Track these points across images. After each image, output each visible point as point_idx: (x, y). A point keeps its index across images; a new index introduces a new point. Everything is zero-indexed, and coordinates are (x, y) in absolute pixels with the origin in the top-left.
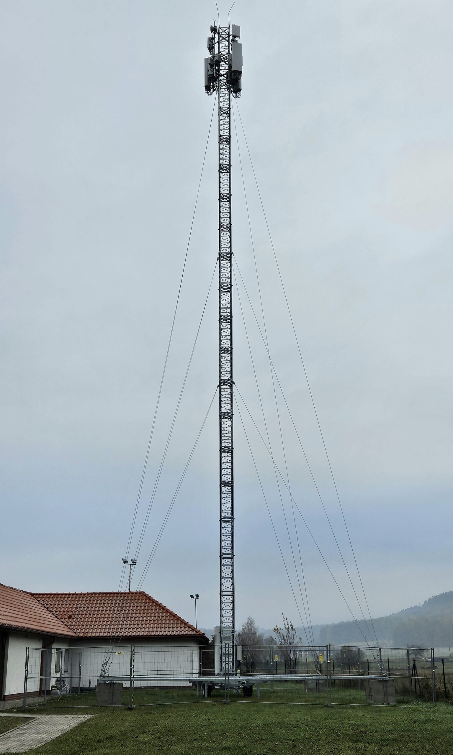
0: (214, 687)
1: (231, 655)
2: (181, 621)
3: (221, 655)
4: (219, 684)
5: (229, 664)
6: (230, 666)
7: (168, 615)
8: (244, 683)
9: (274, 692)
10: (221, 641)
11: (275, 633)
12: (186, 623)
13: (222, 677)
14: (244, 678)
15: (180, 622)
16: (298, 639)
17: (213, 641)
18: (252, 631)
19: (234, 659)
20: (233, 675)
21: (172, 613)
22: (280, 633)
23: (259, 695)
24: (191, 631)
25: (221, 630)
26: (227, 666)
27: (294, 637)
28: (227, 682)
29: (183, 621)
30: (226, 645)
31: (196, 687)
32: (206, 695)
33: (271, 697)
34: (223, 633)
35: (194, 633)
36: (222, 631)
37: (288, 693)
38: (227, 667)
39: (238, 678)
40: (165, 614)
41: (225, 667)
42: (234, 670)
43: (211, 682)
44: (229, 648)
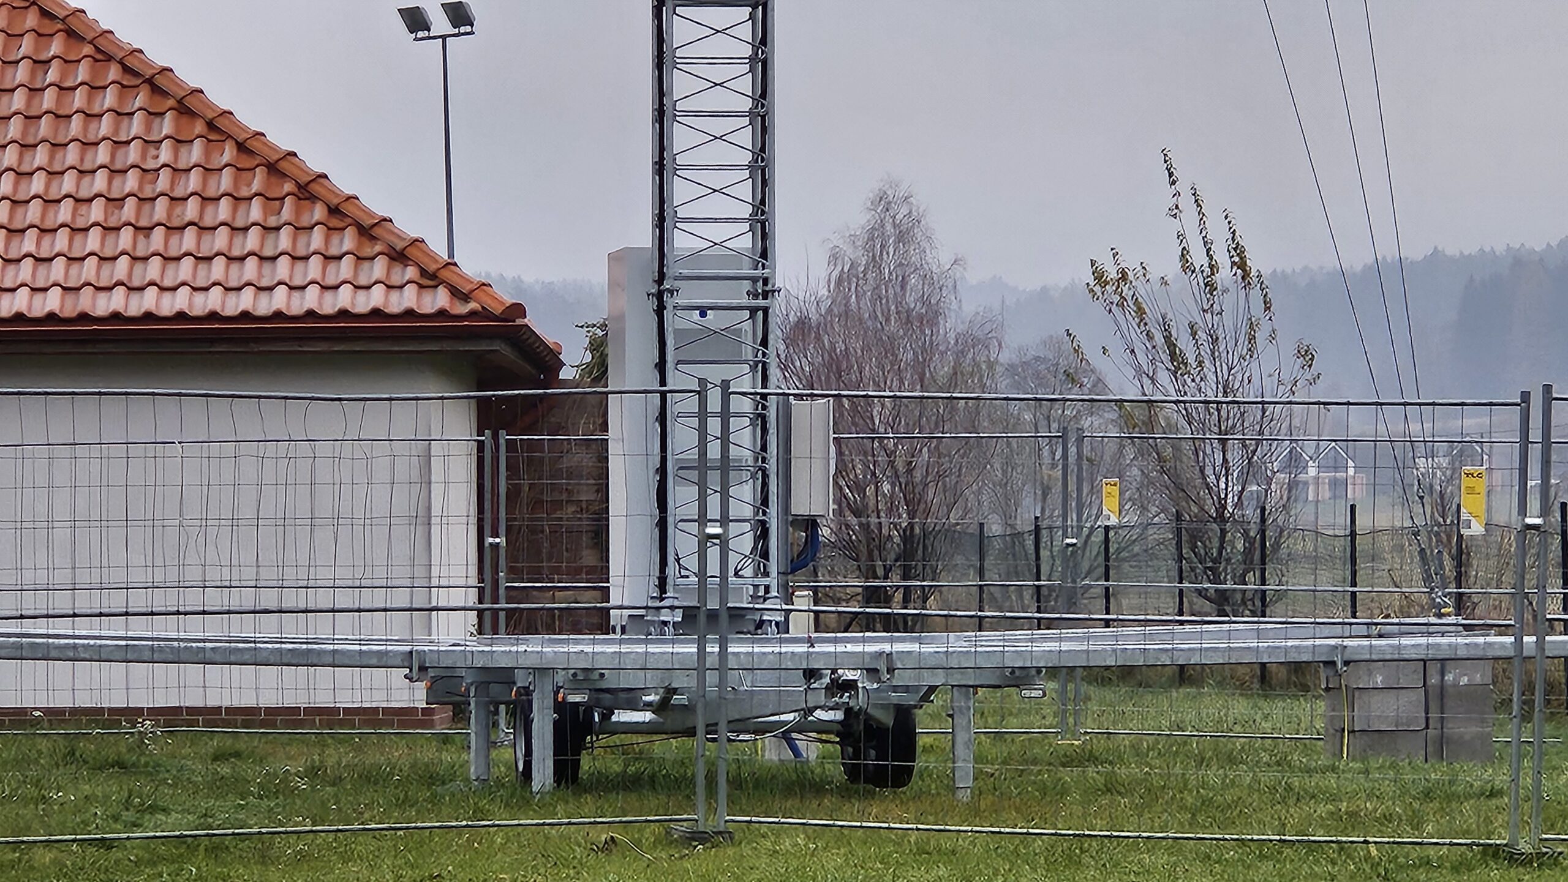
0: (606, 716)
1: (745, 475)
2: (334, 211)
3: (662, 470)
4: (645, 690)
5: (731, 544)
6: (733, 559)
7: (226, 158)
8: (851, 685)
9: (1086, 758)
10: (661, 366)
11: (1099, 307)
12: (367, 222)
13: (673, 642)
14: (850, 648)
15: (319, 212)
16: (1289, 350)
17: (598, 370)
18: (910, 299)
19: (765, 502)
20: (760, 624)
21: (253, 144)
22: (1140, 311)
23: (965, 781)
24: (410, 291)
25: (661, 278)
26: (713, 553)
27: (1252, 339)
28: (712, 678)
29: (347, 208)
30: (702, 394)
31: (460, 713)
32: (543, 774)
33: (1064, 792)
34: (681, 301)
35: (440, 299)
36: (667, 285)
37: (1201, 761)
38: (713, 567)
39: (802, 648)
40: (196, 152)
41: (692, 563)
42: (767, 589)
43: (584, 677)
44: (725, 415)
